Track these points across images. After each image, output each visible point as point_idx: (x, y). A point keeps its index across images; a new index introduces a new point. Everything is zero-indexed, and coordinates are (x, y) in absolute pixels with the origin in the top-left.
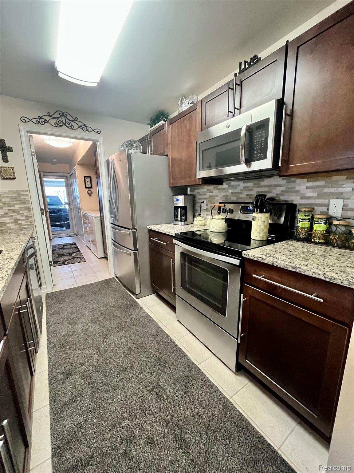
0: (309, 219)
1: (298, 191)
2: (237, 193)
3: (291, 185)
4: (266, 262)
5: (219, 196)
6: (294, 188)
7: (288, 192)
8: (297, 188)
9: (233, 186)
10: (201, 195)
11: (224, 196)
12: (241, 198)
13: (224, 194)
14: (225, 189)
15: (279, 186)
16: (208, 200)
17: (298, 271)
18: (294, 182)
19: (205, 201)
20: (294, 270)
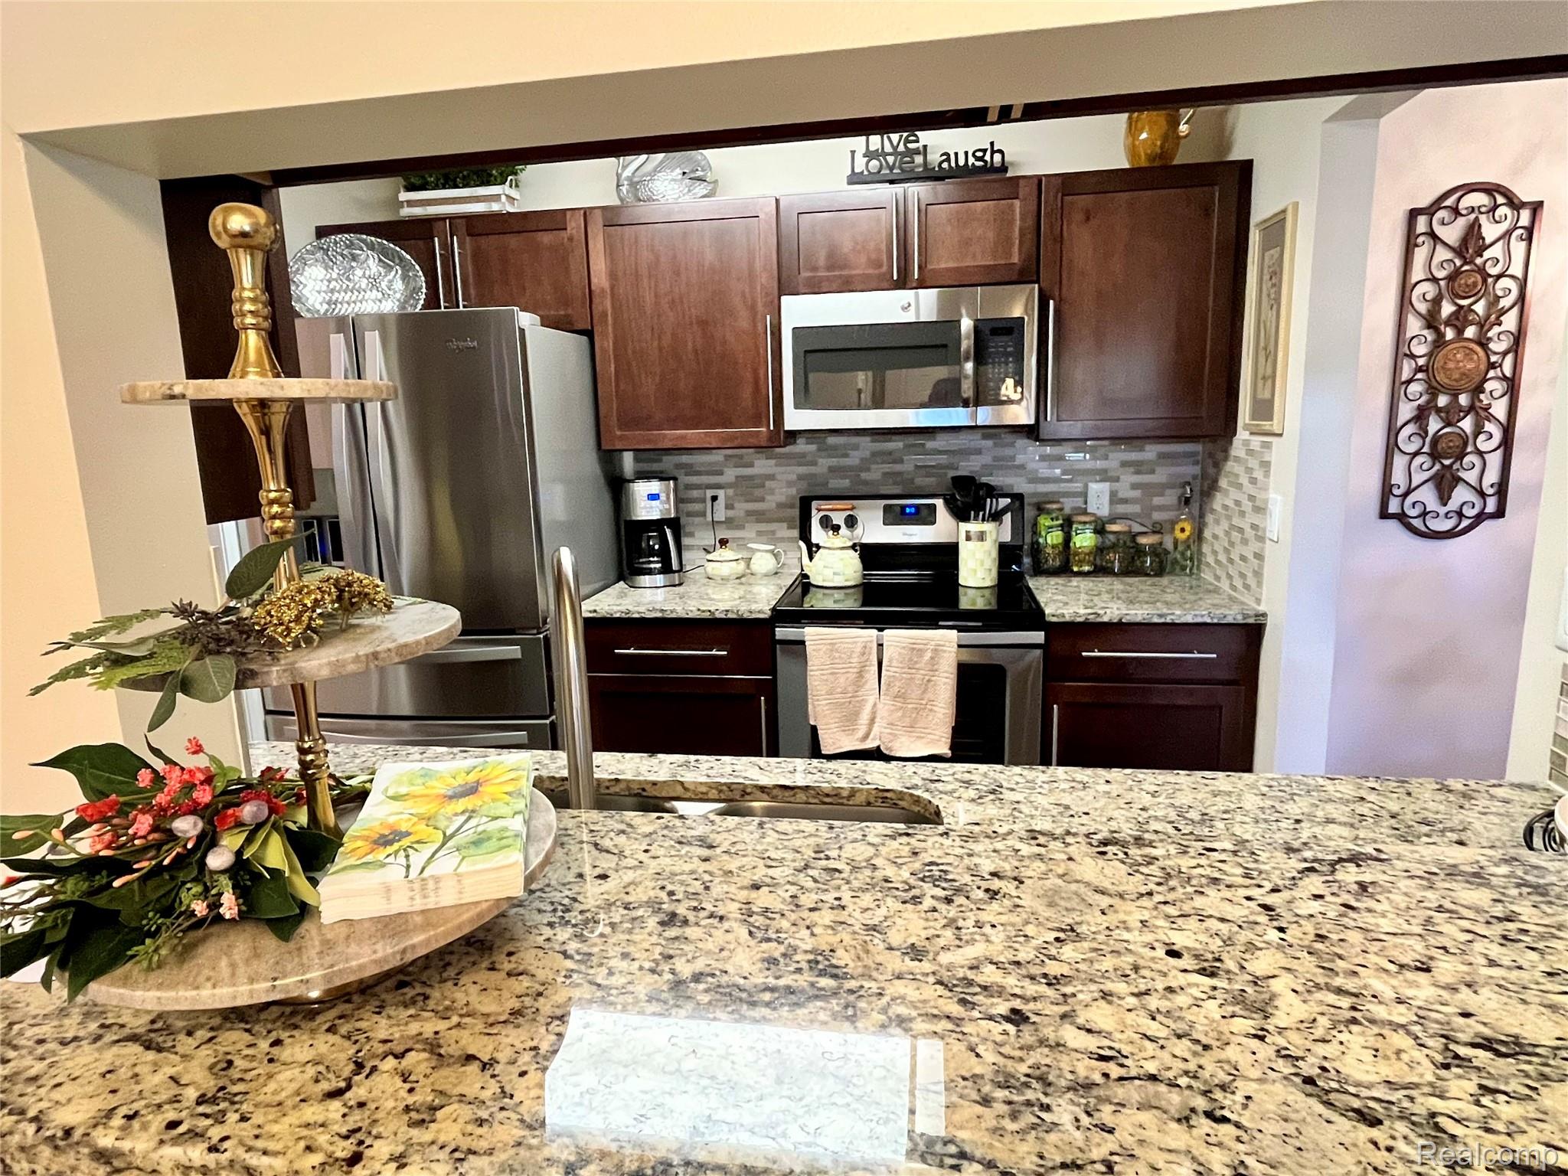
0: (1061, 525)
1: (1022, 467)
2: (851, 468)
3: (1008, 452)
4: (1106, 619)
5: (778, 477)
6: (1013, 458)
7: (1001, 468)
8: (1020, 459)
9: (835, 448)
10: (698, 473)
11: (800, 478)
12: (866, 483)
13: (802, 470)
14: (803, 455)
15: (979, 452)
16: (730, 492)
17: (1168, 620)
18: (1012, 445)
19: (721, 493)
20: (1162, 620)
